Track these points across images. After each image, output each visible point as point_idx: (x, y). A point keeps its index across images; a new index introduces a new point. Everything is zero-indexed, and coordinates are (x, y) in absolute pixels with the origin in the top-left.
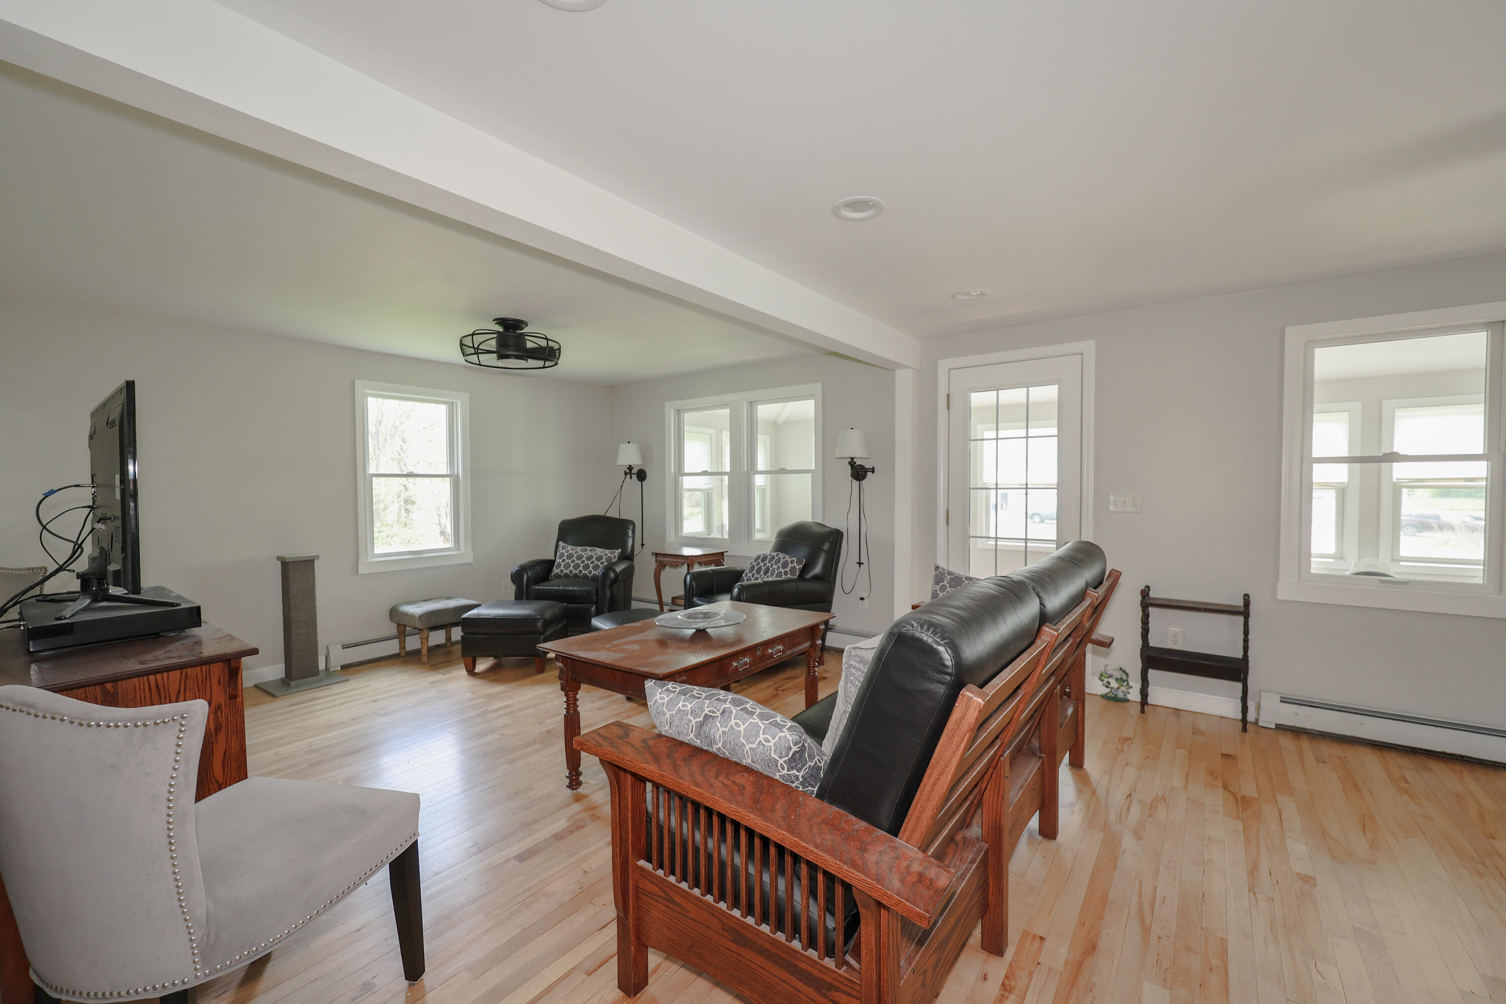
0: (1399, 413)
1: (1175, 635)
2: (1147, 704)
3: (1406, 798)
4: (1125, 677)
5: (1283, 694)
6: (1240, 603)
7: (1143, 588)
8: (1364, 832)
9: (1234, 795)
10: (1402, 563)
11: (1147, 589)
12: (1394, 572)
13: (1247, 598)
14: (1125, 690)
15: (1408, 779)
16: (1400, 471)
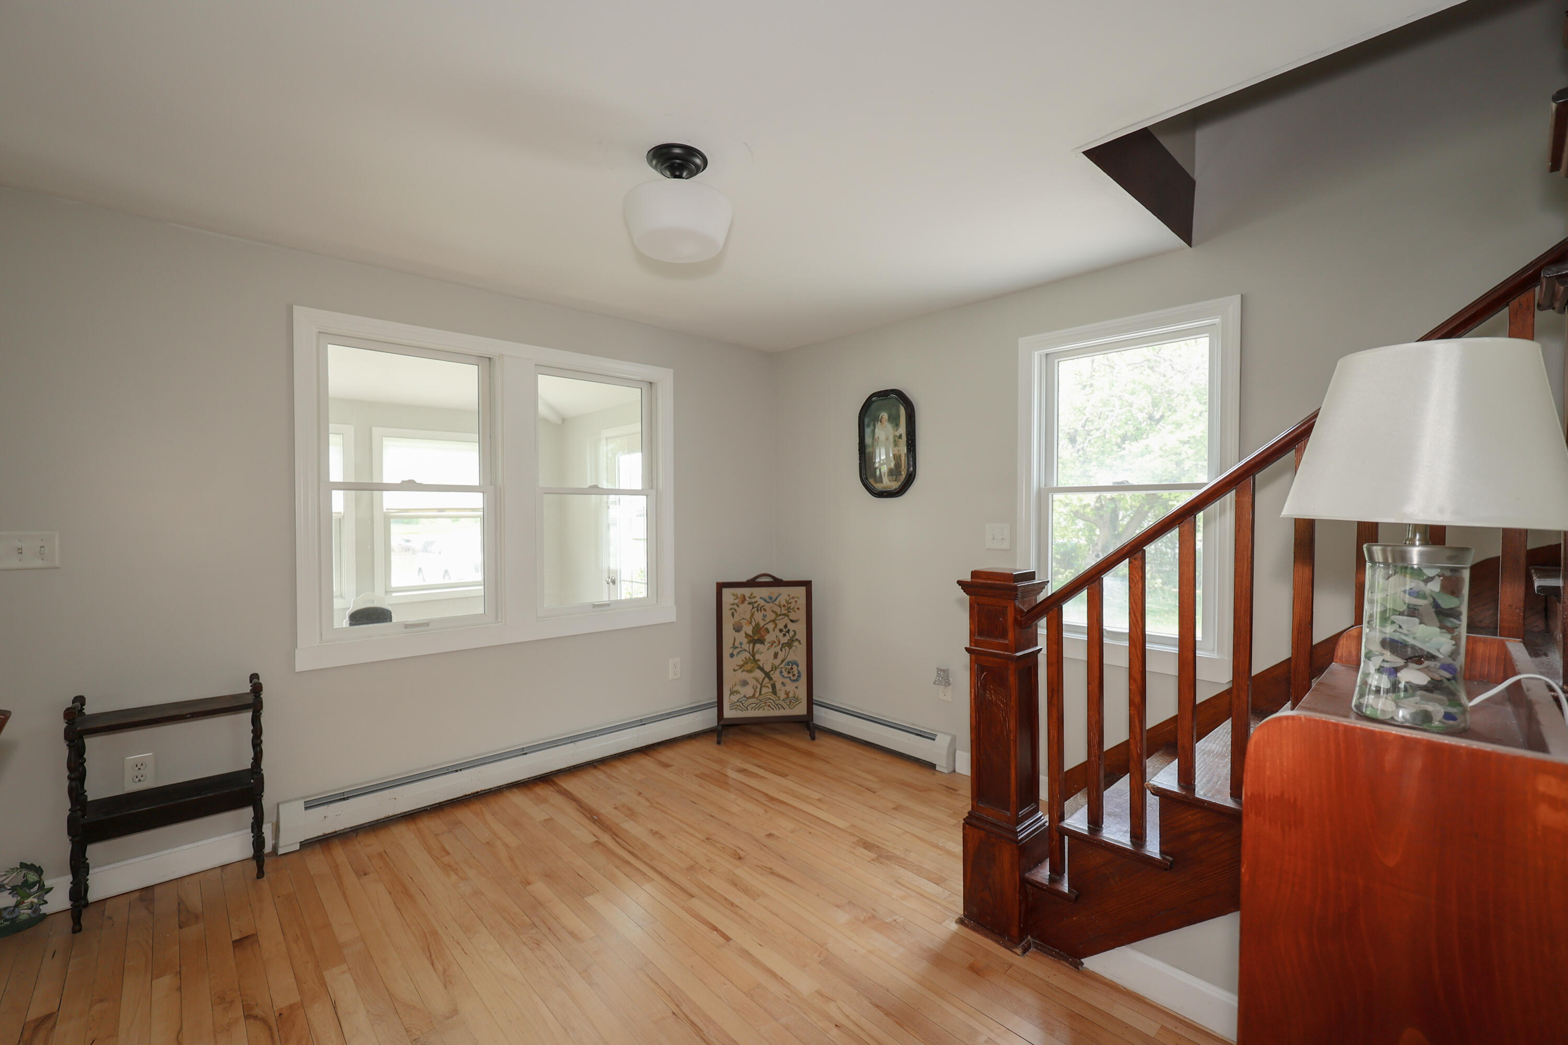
0: (387, 442)
1: (139, 766)
2: (87, 904)
3: (454, 877)
4: (32, 877)
5: (309, 796)
6: (247, 688)
7: (70, 705)
8: (432, 964)
9: (264, 1021)
10: (394, 594)
11: (78, 704)
12: (389, 605)
13: (255, 680)
14: (36, 900)
15: (448, 847)
16: (390, 501)
